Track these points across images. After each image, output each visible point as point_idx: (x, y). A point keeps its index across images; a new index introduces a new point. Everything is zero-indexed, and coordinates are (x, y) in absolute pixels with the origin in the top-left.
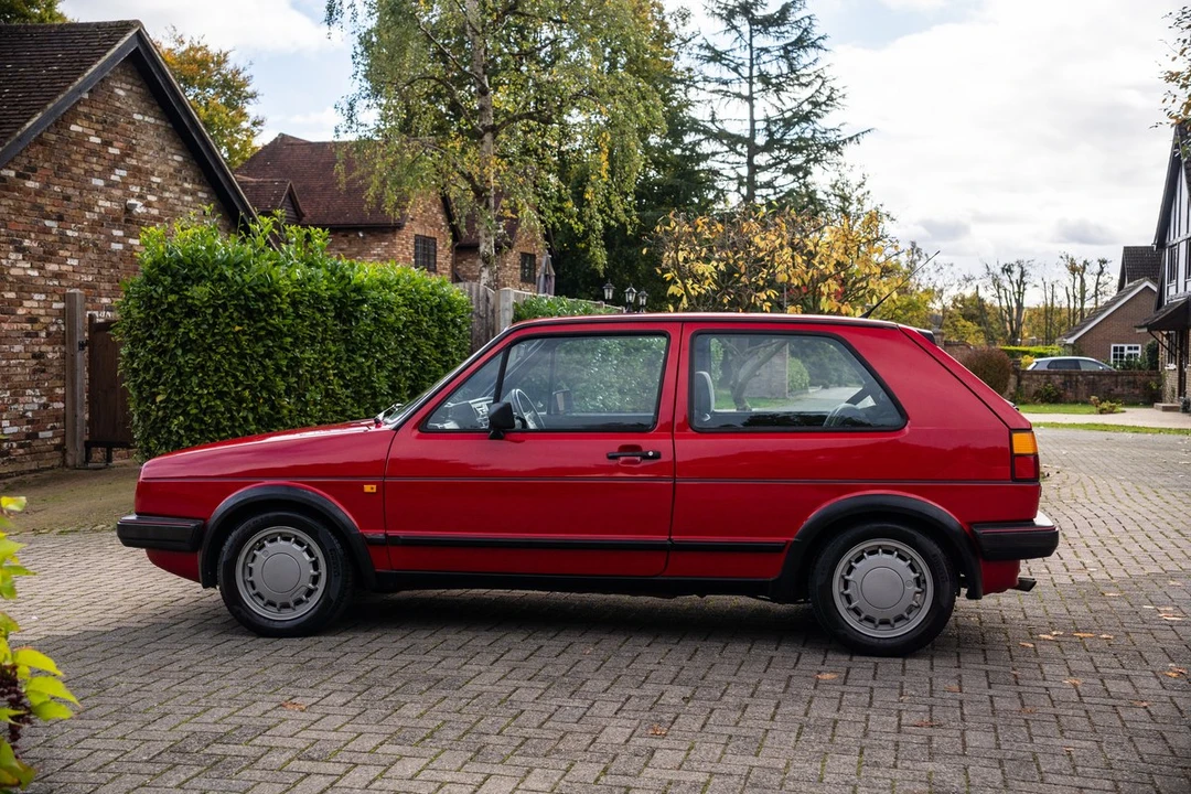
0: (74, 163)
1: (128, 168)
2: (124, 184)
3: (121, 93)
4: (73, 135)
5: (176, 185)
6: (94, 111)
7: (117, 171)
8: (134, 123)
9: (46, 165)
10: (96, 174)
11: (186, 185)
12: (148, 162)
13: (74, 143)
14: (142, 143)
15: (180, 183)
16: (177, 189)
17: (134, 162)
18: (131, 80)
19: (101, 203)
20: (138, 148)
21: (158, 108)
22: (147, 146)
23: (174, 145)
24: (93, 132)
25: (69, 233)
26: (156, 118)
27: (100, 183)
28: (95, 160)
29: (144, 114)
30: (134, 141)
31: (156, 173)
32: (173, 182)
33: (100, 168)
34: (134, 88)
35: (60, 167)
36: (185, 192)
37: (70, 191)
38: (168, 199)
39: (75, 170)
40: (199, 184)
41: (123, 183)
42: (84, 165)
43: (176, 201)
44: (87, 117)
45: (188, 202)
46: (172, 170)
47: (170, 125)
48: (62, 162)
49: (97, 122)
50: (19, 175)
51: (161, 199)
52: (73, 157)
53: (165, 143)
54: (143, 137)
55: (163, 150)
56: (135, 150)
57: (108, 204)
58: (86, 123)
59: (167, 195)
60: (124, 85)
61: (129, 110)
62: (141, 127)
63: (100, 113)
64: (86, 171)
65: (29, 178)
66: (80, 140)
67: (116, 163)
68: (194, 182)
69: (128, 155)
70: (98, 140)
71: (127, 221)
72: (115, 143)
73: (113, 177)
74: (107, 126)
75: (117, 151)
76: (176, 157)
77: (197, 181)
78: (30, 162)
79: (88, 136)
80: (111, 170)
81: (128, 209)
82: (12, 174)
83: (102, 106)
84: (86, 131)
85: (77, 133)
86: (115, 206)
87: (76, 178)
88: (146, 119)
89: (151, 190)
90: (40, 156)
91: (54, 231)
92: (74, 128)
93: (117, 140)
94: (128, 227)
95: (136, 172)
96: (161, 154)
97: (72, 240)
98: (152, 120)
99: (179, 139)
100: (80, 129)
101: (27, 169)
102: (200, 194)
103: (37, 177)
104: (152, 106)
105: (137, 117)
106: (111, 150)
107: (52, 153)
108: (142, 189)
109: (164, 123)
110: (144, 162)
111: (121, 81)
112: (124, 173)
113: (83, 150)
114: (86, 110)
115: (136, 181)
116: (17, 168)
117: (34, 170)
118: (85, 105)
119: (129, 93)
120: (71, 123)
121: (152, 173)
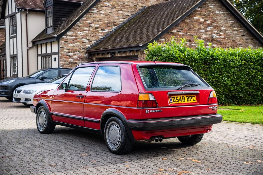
0: (195, 27)
1: (213, 26)
2: (212, 30)
3: (212, 7)
4: (195, 20)
5: (231, 29)
6: (202, 13)
7: (209, 27)
8: (216, 14)
9: (186, 28)
10: (202, 29)
11: (235, 29)
12: (220, 24)
13: (195, 22)
14: (219, 19)
15: (232, 28)
16: (231, 30)
17: (215, 24)
18: (215, 3)
19: (203, 36)
20: (217, 21)
21: (225, 9)
22: (220, 20)
23: (231, 18)
24: (202, 18)
25: (192, 44)
27: (203, 31)
28: (202, 25)
29: (220, 11)
30: (216, 19)
31: (223, 26)
32: (230, 28)
33: (203, 27)
34: (216, 5)
35: (190, 28)
36: (235, 30)
37: (193, 34)
38: (227, 33)
39: (195, 28)
40: (240, 28)
41: (211, 30)
43: (231, 33)
44: (199, 14)
45: (235, 33)
46: (229, 25)
47: (229, 13)
48: (191, 27)
49: (203, 15)
50: (177, 31)
51: (225, 33)
52: (195, 25)
53: (227, 18)
54: (219, 17)
55: (226, 20)
56: (216, 21)
57: (206, 36)
58: (199, 16)
59: (227, 32)
61: (214, 11)
62: (219, 15)
63: (204, 13)
64: (199, 28)
65: (180, 32)
66: (197, 21)
67: (209, 25)
68: (238, 27)
69: (213, 23)
70: (203, 20)
71: (212, 40)
72: (209, 20)
73: (208, 29)
74: (206, 16)
75: (209, 22)
76: (231, 21)
77: (239, 27)
78: (181, 28)
79: (199, 19)
80: (207, 27)
81: (212, 37)
82: (176, 31)
83: (205, 11)
84: (199, 18)
85: (196, 19)
86: (208, 36)
87: (195, 30)
88: (221, 12)
89: (221, 31)
90: (184, 26)
91: (188, 44)
92: (195, 18)
93: (209, 19)
94: (212, 42)
95: (216, 27)
96: (226, 21)
97: (193, 46)
98: (223, 12)
99: (233, 16)
101: (180, 29)
102: (240, 31)
103: (183, 31)
104: (223, 9)
105: (217, 12)
106: (207, 22)
107: (188, 25)
108: (218, 31)
109: (227, 13)
110: (219, 24)
111: (212, 3)
112: (212, 28)
113: (198, 23)
114: (199, 13)
115: (216, 29)
116: (177, 30)
117: (182, 30)
118: (199, 11)
119: (215, 6)
120: (194, 17)
121: (222, 27)
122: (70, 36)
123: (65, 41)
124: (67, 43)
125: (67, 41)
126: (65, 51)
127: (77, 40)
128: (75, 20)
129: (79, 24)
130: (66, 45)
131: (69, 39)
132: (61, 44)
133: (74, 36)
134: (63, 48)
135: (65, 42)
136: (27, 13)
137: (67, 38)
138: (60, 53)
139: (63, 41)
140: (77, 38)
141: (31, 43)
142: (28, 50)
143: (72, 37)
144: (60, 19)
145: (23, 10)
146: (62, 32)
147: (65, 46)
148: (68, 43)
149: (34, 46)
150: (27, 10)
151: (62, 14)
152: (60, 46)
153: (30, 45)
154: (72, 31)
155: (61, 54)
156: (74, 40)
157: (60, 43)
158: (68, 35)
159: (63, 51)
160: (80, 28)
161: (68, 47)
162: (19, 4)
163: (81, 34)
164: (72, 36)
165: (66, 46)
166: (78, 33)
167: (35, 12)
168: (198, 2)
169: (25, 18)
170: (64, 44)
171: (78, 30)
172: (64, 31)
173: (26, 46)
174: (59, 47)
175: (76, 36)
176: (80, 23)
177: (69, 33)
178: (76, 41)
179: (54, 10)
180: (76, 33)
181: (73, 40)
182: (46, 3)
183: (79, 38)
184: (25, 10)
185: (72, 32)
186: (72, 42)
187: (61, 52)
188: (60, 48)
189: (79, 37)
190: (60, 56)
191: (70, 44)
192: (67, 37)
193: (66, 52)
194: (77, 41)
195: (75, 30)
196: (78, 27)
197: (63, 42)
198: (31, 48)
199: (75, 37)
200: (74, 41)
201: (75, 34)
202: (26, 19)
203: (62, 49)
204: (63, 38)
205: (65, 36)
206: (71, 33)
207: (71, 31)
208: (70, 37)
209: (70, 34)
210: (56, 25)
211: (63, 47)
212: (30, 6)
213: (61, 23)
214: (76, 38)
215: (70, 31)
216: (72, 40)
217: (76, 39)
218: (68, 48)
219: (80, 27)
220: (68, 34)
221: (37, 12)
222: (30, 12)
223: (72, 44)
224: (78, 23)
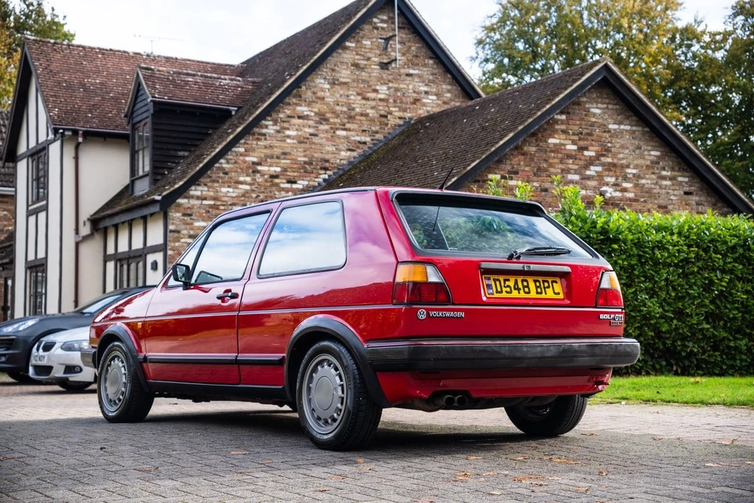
0: (551, 165)
1: (603, 165)
2: (600, 177)
3: (598, 111)
4: (552, 146)
5: (653, 173)
6: (570, 127)
7: (592, 168)
8: (609, 132)
9: (527, 169)
10: (572, 171)
11: (664, 173)
12: (623, 159)
13: (552, 151)
14: (618, 145)
15: (657, 171)
16: (654, 177)
17: (609, 160)
18: (607, 101)
20: (613, 150)
21: (634, 118)
22: (623, 147)
23: (652, 143)
24: (570, 142)
26: (631, 126)
27: (576, 177)
28: (571, 161)
29: (620, 123)
30: (609, 145)
31: (632, 166)
32: (650, 172)
33: (576, 167)
34: (610, 106)
35: (539, 169)
36: (664, 178)
37: (547, 185)
38: (644, 185)
39: (552, 170)
40: (679, 171)
41: (598, 176)
42: (561, 166)
43: (653, 186)
44: (564, 132)
45: (666, 186)
46: (648, 163)
47: (647, 129)
48: (541, 166)
49: (574, 134)
50: (503, 177)
51: (636, 185)
52: (551, 161)
53: (641, 143)
54: (618, 140)
55: (639, 148)
56: (610, 151)
57: (583, 192)
58: (563, 136)
59: (643, 181)
60: (600, 105)
61: (605, 122)
62: (617, 134)
63: (576, 128)
64: (563, 170)
65: (511, 179)
66: (557, 149)
67: (590, 162)
68: (673, 169)
69: (604, 155)
70: (575, 147)
72: (590, 148)
73: (588, 173)
74: (583, 138)
75: (593, 154)
76: (652, 153)
77: (677, 169)
78: (513, 168)
79: (564, 145)
80: (587, 167)
81: (602, 195)
82: (498, 177)
83: (578, 122)
84: (562, 142)
85: (555, 145)
86: (590, 193)
88: (622, 127)
89: (625, 179)
90: (522, 163)
92: (551, 141)
93: (592, 145)
95: (610, 167)
96: (637, 152)
98: (628, 128)
99: (657, 139)
100: (557, 141)
101: (509, 172)
102: (680, 179)
103: (519, 177)
104: (628, 118)
105: (612, 127)
106: (586, 153)
107: (532, 160)
108: (617, 179)
109: (640, 129)
110: (620, 159)
111: (597, 103)
112: (599, 169)
113: (560, 155)
114: (563, 127)
115: (611, 173)
116: (502, 173)
117: (516, 173)
118: (562, 124)
119: (605, 110)
120: (550, 138)
121: (628, 166)
122: (198, 198)
123: (186, 212)
124: (191, 219)
125: (189, 212)
126: (183, 240)
127: (218, 209)
128: (213, 154)
129: (225, 166)
130: (187, 224)
131: (195, 207)
132: (171, 221)
133: (210, 200)
134: (178, 232)
135: (184, 215)
136: (80, 140)
137: (189, 206)
138: (169, 247)
139: (179, 212)
140: (219, 203)
141: (88, 225)
142: (77, 244)
143: (205, 202)
144: (172, 153)
145: (67, 133)
146: (177, 186)
147: (183, 227)
148: (193, 217)
149: (95, 234)
150: (81, 132)
151: (177, 141)
152: (171, 227)
153: (85, 230)
154: (205, 185)
155: (172, 249)
156: (210, 210)
157: (171, 217)
158: (192, 197)
159: (179, 241)
160: (227, 176)
161: (192, 229)
162: (59, 117)
163: (229, 195)
164: (205, 199)
165: (188, 226)
166: (221, 191)
167: (102, 139)
168: (558, 95)
169: (73, 154)
170: (181, 220)
171: (220, 181)
172: (181, 183)
173: (73, 232)
174: (168, 231)
175: (215, 199)
176: (228, 163)
177: (196, 190)
178: (214, 212)
179: (154, 129)
180: (217, 191)
181: (208, 209)
182: (132, 113)
183: (224, 203)
184: (75, 132)
185: (206, 188)
186: (204, 215)
187: (172, 244)
188: (171, 231)
189: (224, 201)
190: (170, 255)
191: (198, 220)
192: (189, 203)
193: (186, 242)
194: (217, 212)
195: (214, 181)
196: (221, 175)
197: (178, 215)
198: (86, 238)
199: (212, 202)
200: (209, 212)
201: (212, 194)
202: (76, 158)
203: (176, 235)
204: (179, 205)
205: (186, 197)
206: (202, 191)
207: (202, 184)
208: (198, 202)
209: (198, 193)
210: (161, 171)
211: (178, 229)
212: (88, 122)
213: (174, 165)
214: (214, 205)
215: (199, 185)
216: (204, 211)
217: (215, 207)
218: (192, 232)
219: (226, 173)
220: (192, 193)
221: (107, 139)
222: (88, 138)
223: (203, 220)
224: (221, 163)
